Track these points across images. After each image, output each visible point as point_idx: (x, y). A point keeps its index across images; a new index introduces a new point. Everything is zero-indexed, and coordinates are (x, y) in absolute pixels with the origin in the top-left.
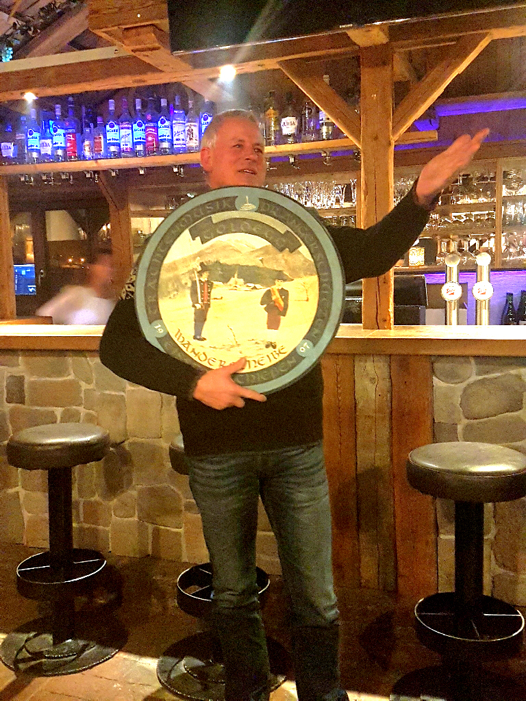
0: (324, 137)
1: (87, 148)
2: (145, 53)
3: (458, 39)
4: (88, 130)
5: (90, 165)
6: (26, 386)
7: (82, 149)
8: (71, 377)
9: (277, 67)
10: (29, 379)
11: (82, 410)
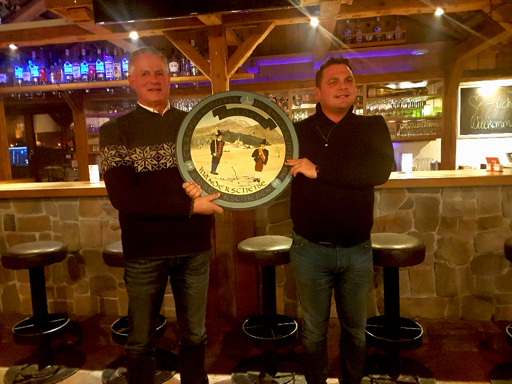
0: (194, 74)
1: (52, 77)
2: (82, 23)
3: (257, 24)
4: (53, 67)
5: (56, 87)
6: (16, 220)
7: (49, 78)
8: (44, 213)
9: (162, 34)
10: (17, 216)
11: (52, 233)
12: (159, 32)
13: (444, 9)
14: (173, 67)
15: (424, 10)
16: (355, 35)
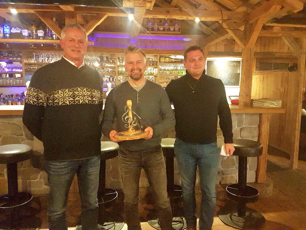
0: (55, 39)
3: (97, 14)
9: (34, 12)
12: (32, 11)
13: (200, 19)
14: (41, 33)
15: (190, 18)
16: (153, 26)
